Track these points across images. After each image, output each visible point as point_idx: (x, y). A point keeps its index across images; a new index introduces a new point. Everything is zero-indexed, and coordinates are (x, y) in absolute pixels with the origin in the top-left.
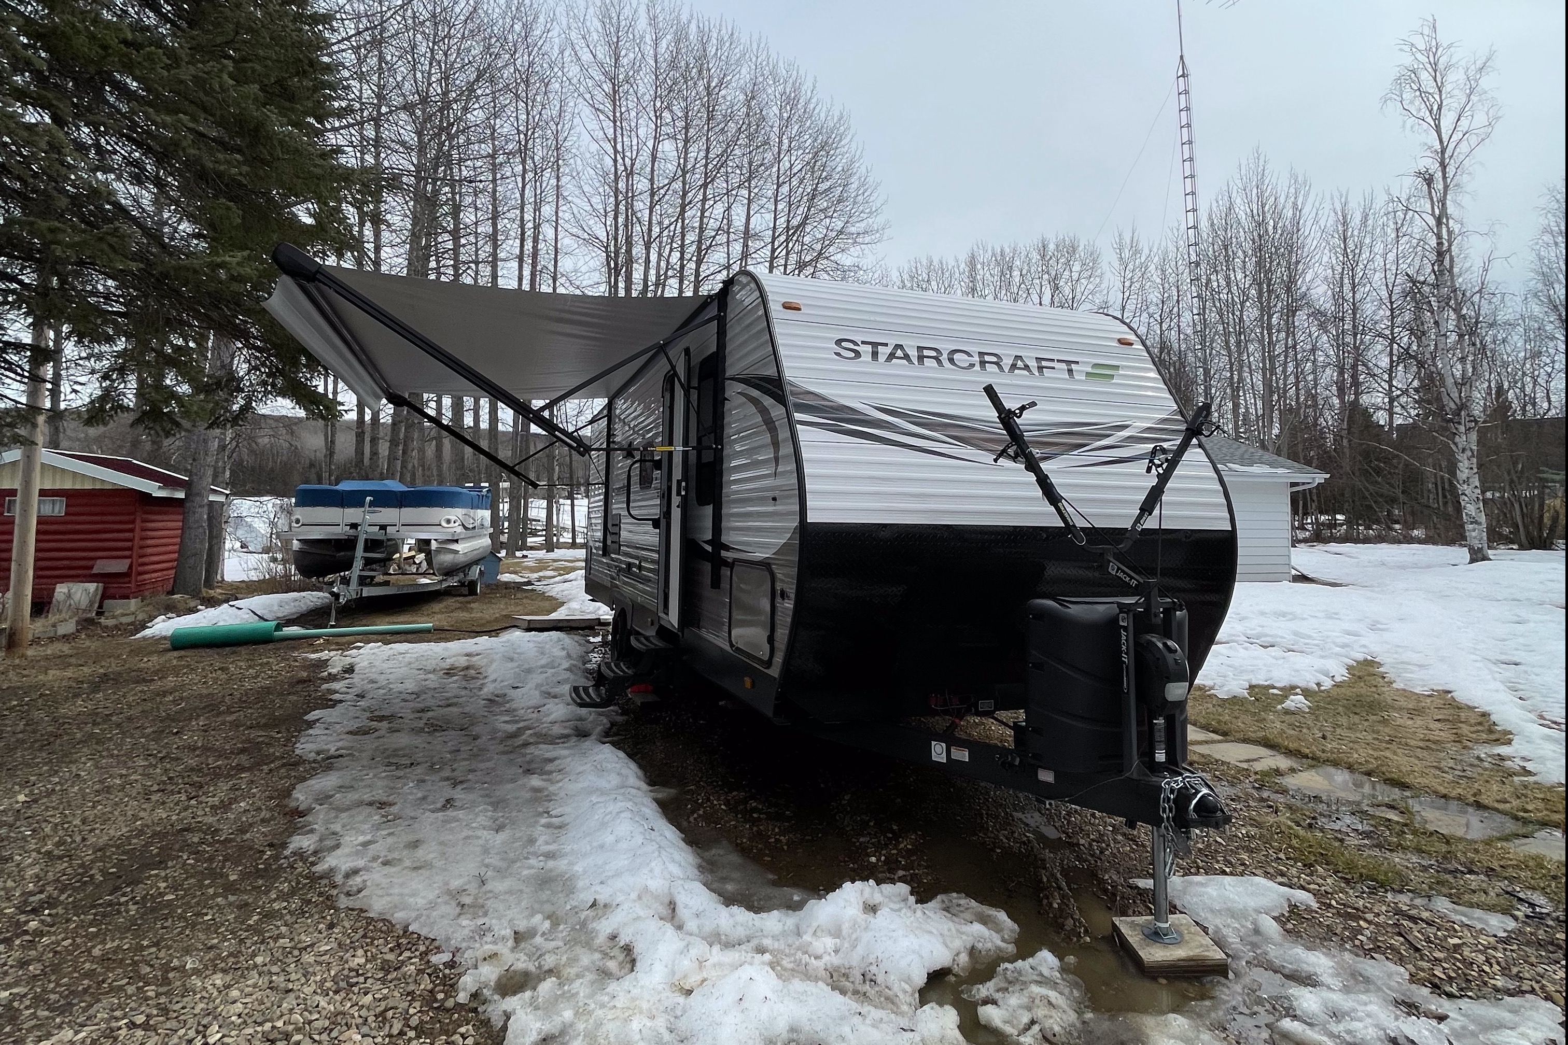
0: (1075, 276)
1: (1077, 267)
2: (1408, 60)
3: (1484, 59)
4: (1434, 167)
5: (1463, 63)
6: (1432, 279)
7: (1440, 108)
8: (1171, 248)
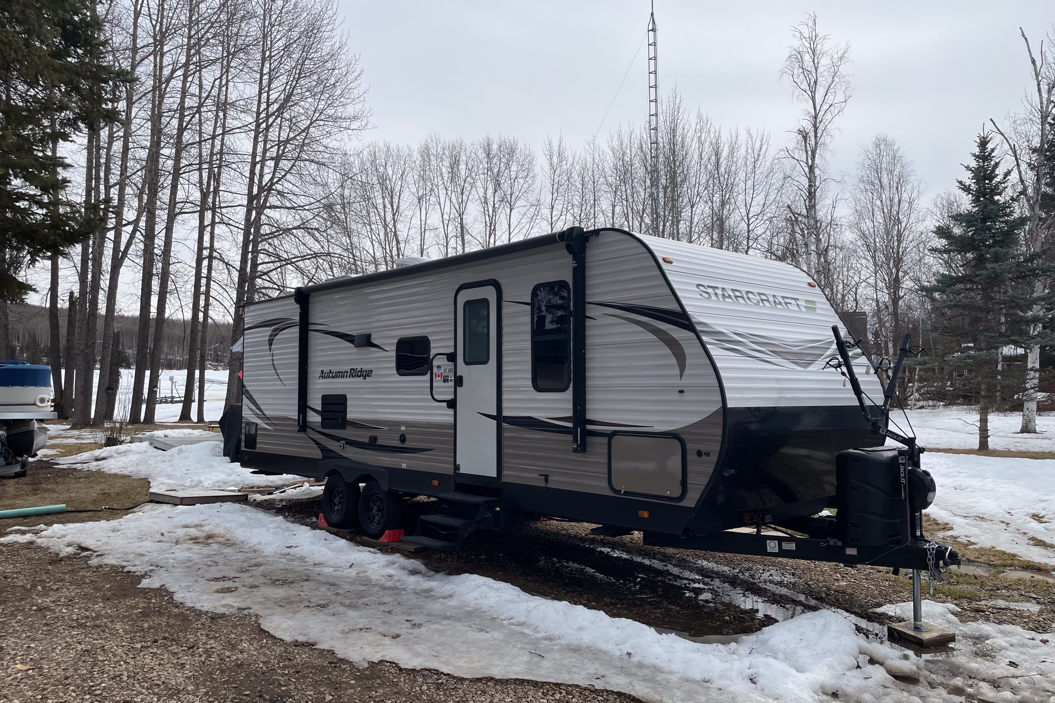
0: (513, 174)
1: (514, 168)
2: (796, 43)
3: (842, 51)
4: (809, 127)
5: (830, 52)
6: (804, 212)
7: (815, 82)
8: (589, 160)
